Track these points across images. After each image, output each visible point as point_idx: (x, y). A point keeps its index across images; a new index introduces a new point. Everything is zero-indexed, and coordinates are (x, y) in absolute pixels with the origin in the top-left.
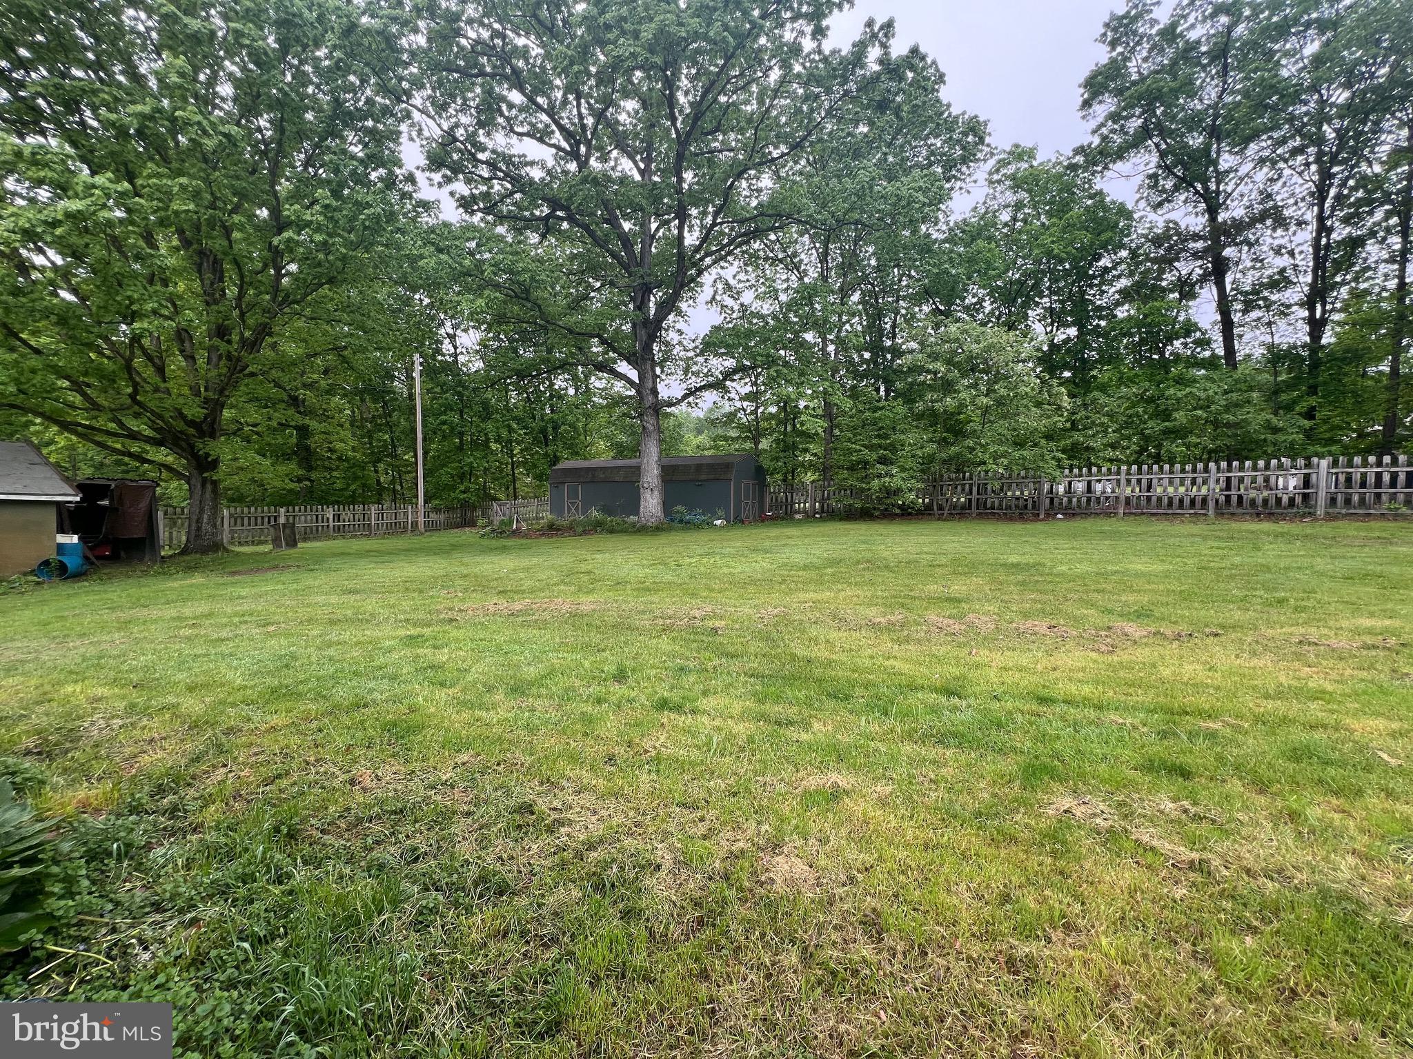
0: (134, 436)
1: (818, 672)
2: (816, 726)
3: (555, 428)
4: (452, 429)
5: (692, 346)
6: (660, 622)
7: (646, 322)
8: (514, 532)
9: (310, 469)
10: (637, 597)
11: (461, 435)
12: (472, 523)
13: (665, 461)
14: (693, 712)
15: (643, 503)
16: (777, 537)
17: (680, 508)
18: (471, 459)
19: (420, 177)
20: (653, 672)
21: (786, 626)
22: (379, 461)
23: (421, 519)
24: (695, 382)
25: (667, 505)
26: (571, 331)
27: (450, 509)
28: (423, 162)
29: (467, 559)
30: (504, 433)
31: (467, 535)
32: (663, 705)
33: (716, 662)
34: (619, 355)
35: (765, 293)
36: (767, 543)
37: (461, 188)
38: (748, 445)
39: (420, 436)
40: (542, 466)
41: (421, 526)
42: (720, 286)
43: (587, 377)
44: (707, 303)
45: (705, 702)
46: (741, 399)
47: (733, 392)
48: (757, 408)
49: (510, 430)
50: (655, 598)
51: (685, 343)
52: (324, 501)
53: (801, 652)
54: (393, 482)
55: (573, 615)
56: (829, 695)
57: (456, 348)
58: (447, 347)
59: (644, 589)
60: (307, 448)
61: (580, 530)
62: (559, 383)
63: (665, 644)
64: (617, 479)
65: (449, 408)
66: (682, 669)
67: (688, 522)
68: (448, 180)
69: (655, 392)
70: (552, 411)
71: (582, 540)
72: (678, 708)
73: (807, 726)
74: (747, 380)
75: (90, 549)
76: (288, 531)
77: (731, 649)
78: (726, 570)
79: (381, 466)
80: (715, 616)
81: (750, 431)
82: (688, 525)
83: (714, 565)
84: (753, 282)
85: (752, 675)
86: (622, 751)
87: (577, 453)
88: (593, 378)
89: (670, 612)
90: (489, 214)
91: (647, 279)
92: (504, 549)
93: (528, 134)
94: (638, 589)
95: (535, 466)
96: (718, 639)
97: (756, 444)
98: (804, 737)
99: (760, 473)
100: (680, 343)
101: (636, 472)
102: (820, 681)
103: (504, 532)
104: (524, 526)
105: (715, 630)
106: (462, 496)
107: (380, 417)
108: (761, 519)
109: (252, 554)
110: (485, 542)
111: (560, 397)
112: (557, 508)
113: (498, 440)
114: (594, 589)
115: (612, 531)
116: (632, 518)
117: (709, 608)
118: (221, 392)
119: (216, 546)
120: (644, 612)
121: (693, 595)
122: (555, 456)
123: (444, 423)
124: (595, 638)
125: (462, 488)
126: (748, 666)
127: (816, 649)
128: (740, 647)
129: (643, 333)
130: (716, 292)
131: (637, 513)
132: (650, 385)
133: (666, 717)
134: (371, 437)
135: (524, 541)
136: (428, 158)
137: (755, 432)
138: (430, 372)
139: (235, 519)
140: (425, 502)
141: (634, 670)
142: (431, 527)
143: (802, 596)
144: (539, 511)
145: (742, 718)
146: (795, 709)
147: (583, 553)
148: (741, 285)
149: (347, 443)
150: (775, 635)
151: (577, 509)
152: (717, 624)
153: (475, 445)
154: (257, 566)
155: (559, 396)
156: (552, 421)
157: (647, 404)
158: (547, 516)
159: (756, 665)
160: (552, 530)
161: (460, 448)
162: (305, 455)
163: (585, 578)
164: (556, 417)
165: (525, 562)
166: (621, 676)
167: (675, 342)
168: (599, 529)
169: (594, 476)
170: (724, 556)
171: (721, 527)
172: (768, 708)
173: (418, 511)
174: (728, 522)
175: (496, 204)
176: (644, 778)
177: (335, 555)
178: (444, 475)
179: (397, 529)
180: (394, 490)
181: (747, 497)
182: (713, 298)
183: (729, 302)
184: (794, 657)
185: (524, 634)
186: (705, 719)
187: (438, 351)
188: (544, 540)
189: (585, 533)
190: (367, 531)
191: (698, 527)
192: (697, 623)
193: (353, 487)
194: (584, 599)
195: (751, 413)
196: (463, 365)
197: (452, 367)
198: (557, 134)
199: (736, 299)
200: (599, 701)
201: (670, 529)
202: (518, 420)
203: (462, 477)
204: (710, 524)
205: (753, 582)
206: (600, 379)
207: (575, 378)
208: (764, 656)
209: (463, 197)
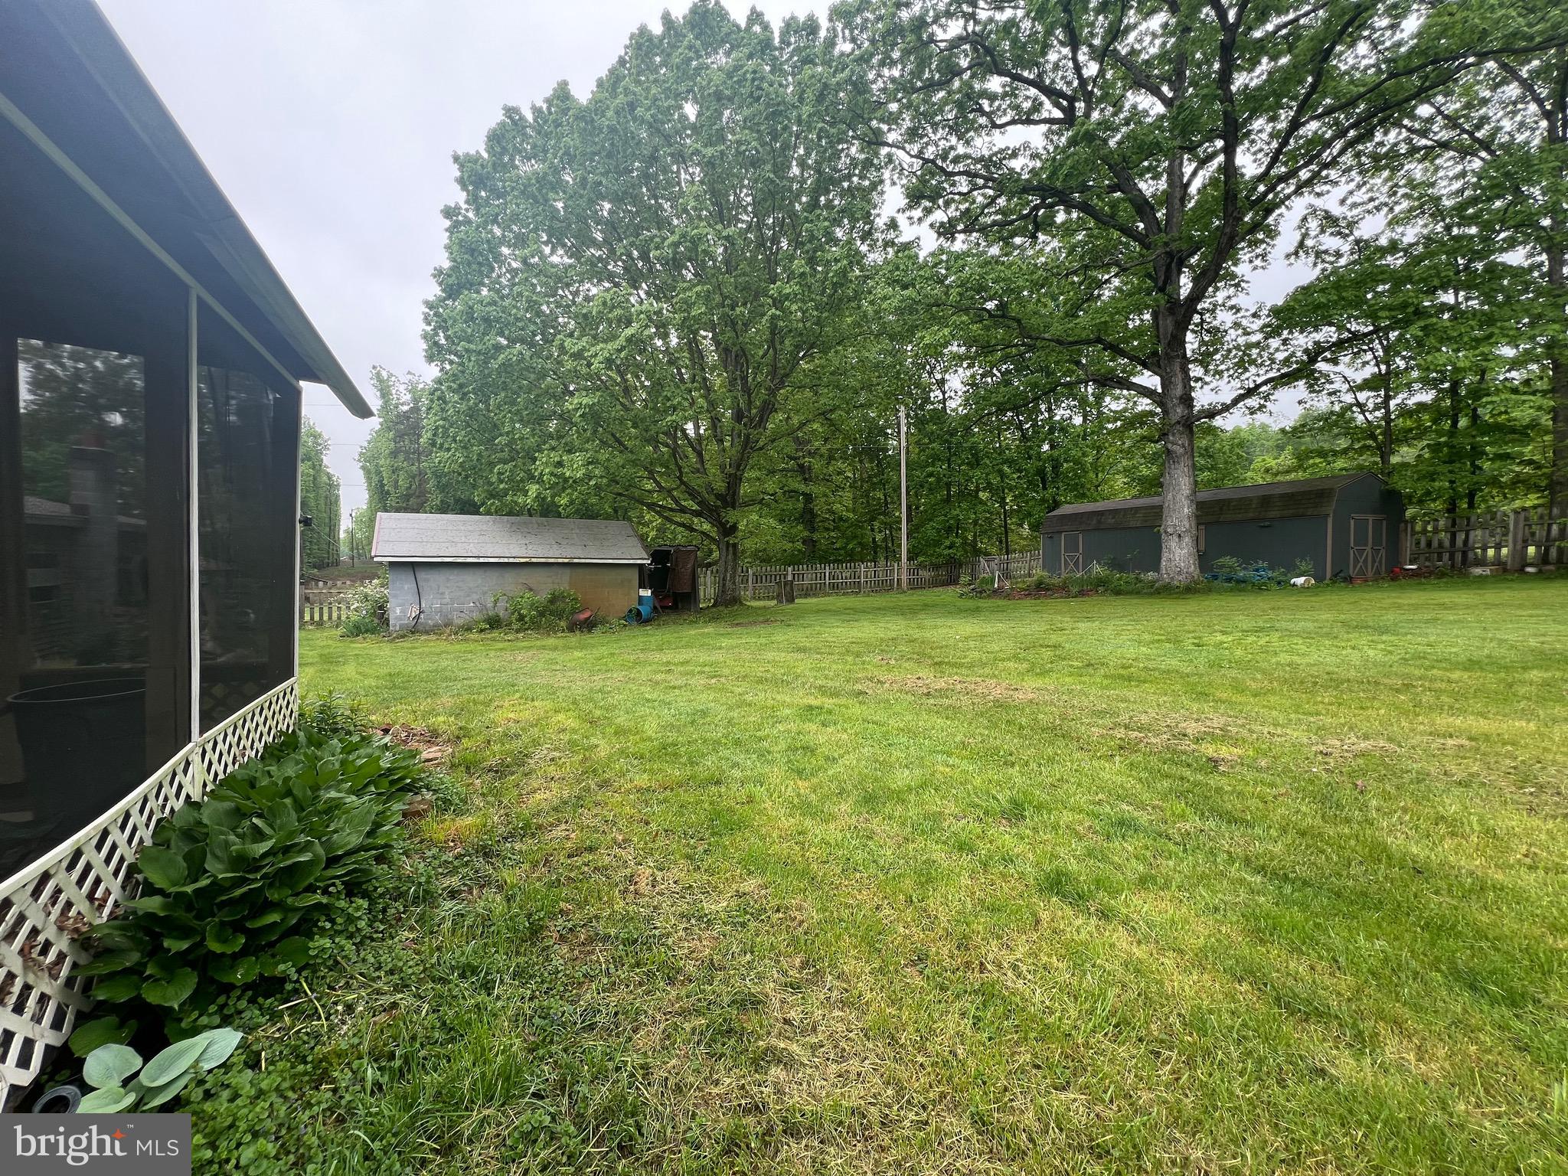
0: (683, 510)
1: (1437, 903)
2: (1392, 1049)
3: (1056, 467)
4: (939, 480)
5: (1257, 324)
6: (1120, 733)
7: (1174, 304)
8: (995, 591)
9: (813, 530)
10: (1107, 688)
11: (948, 485)
12: (952, 581)
13: (1204, 495)
14: (1105, 915)
15: (1165, 556)
16: (1416, 607)
17: (1228, 560)
18: (957, 512)
19: (902, 220)
20: (1067, 817)
21: (1381, 779)
22: (873, 519)
23: (904, 577)
24: (1254, 376)
25: (1204, 559)
26: (1059, 342)
27: (936, 567)
28: (903, 202)
29: (928, 622)
30: (995, 480)
31: (948, 594)
32: (1056, 884)
33: (1192, 823)
34: (1131, 359)
35: (1411, 210)
36: (1390, 617)
37: (939, 216)
38: (1367, 459)
39: (904, 490)
40: (1038, 513)
41: (904, 585)
42: (1313, 224)
43: (1099, 399)
44: (1288, 256)
45: (1136, 900)
46: (1351, 389)
47: (1338, 379)
48: (1388, 398)
49: (1002, 475)
50: (1131, 694)
51: (1244, 322)
52: (824, 560)
53: (1401, 841)
54: (885, 540)
55: (999, 704)
56: (1455, 973)
57: (944, 393)
58: (936, 394)
59: (1126, 677)
60: (811, 511)
61: (1075, 590)
62: (1060, 414)
63: (1113, 772)
64: (1132, 524)
65: (936, 458)
66: (1121, 823)
67: (1239, 581)
68: (928, 211)
69: (1187, 400)
70: (1052, 447)
71: (1073, 603)
72: (1078, 900)
73: (1362, 1043)
74: (1369, 356)
75: (661, 601)
76: (788, 588)
77: (1231, 804)
78: (1284, 658)
79: (876, 524)
80: (1224, 736)
81: (1373, 437)
82: (1239, 585)
83: (1264, 650)
84: (1383, 199)
85: (1261, 870)
86: (945, 951)
87: (1084, 495)
88: (1108, 399)
89: (1144, 719)
90: (971, 232)
91: (1174, 246)
92: (976, 611)
93: (1013, 122)
94: (1112, 677)
95: (1030, 515)
96: (1214, 781)
97: (1385, 457)
98: (1346, 1067)
99: (1391, 503)
100: (1237, 325)
101: (1156, 514)
102: (1438, 929)
103: (984, 591)
104: (1007, 585)
105: (1214, 763)
106: (946, 552)
107: (875, 476)
108: (1392, 573)
109: (760, 608)
110: (961, 603)
111: (1063, 430)
112: (1051, 564)
113: (989, 486)
114: (1051, 670)
115: (1118, 593)
116: (1151, 575)
117: (1218, 721)
118: (739, 466)
119: (735, 601)
120: (1101, 714)
121: (1202, 696)
122: (1055, 501)
123: (931, 475)
124: (1010, 742)
125: (947, 543)
126: (1258, 847)
127: (1448, 843)
128: (1254, 803)
129: (1168, 324)
130: (1305, 236)
131: (1156, 568)
132: (1179, 391)
133: (1051, 910)
134: (867, 496)
135: (1001, 602)
136: (908, 196)
137: (1386, 438)
138: (920, 423)
139: (757, 578)
140: (909, 559)
141: (1039, 808)
142: (915, 585)
143: (1442, 721)
144: (1029, 567)
145: (1200, 960)
146: (1346, 982)
147: (1066, 621)
148: (1355, 212)
149: (844, 503)
150: (1346, 793)
151: (1076, 564)
152: (1224, 751)
153: (962, 495)
154: (765, 619)
155: (1064, 428)
156: (1051, 459)
157: (1174, 418)
158: (1039, 572)
159: (1278, 849)
160: (1040, 590)
161: (948, 500)
162: (808, 517)
163: (1047, 654)
164: (1056, 453)
165: (988, 628)
166: (1015, 813)
167: (1229, 324)
168: (1101, 589)
169: (1099, 522)
170: (1291, 634)
171: (1304, 588)
172: (1274, 956)
173: (902, 570)
174: (1319, 579)
175: (976, 219)
176: (951, 1023)
177: (818, 611)
178: (930, 530)
179: (885, 586)
180: (887, 547)
181: (1361, 540)
182: (1301, 245)
183: (1330, 242)
184: (1378, 853)
185: (924, 721)
186: (1121, 938)
187: (927, 400)
188: (1028, 602)
189: (1082, 593)
190: (856, 588)
191: (1259, 588)
192: (1186, 745)
193: (850, 546)
194: (1031, 682)
195: (1377, 408)
196: (953, 410)
197: (940, 415)
198: (1047, 104)
199: (1345, 236)
200: (964, 847)
201: (1208, 591)
202: (1010, 462)
203: (949, 530)
204: (1283, 584)
205: (1334, 682)
206: (1118, 398)
207: (1083, 402)
208: (1303, 834)
209: (942, 224)
